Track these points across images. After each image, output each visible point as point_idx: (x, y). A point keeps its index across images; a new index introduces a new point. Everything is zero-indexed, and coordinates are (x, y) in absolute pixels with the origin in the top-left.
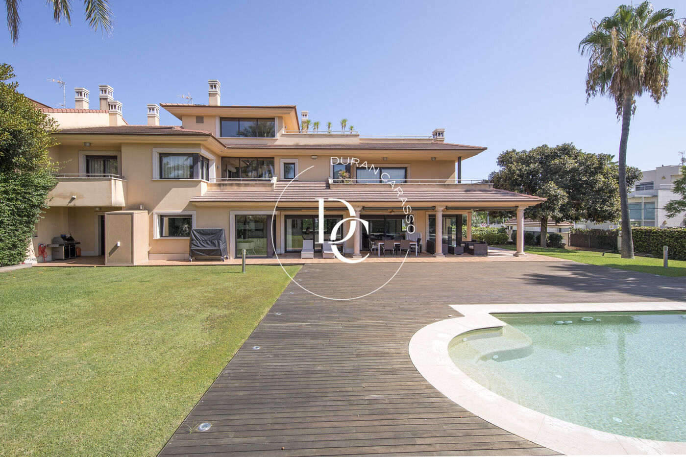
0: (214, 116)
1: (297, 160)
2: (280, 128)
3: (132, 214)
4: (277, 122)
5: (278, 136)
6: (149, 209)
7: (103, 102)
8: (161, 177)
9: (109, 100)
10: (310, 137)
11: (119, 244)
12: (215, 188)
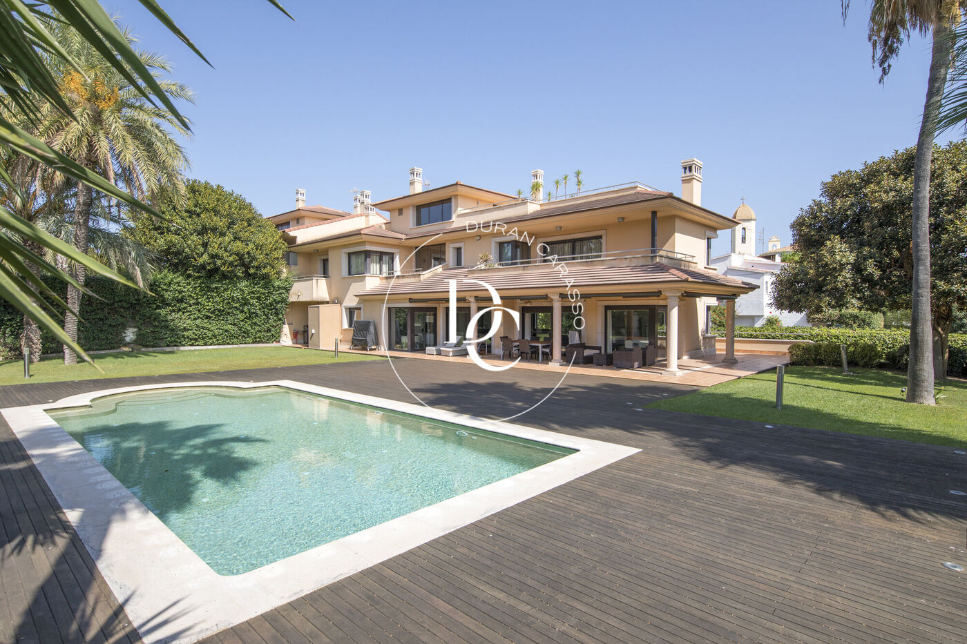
0: (408, 207)
1: (463, 243)
2: (456, 209)
3: (318, 307)
4: (453, 200)
5: (454, 217)
6: (340, 303)
7: (362, 205)
8: (350, 274)
9: (365, 204)
10: (481, 214)
11: (313, 331)
12: (384, 282)
